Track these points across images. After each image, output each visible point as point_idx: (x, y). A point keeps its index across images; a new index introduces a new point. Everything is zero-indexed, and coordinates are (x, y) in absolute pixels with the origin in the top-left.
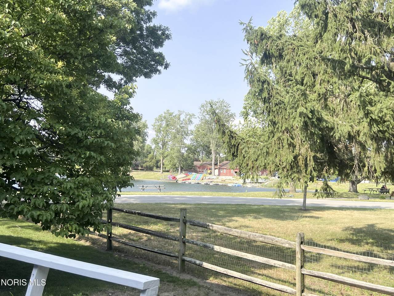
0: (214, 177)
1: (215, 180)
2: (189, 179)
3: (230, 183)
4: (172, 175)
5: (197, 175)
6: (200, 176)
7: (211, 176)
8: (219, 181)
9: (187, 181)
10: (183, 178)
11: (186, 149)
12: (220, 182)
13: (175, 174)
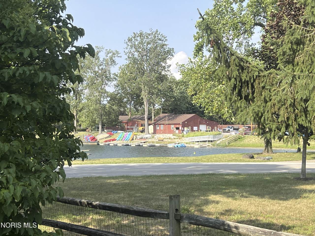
0: (148, 136)
1: (150, 140)
2: (114, 140)
3: (170, 143)
4: (90, 135)
5: (125, 134)
6: (129, 135)
7: (144, 135)
8: (155, 140)
9: (111, 142)
10: (106, 138)
11: (109, 99)
12: (157, 143)
13: (94, 134)
